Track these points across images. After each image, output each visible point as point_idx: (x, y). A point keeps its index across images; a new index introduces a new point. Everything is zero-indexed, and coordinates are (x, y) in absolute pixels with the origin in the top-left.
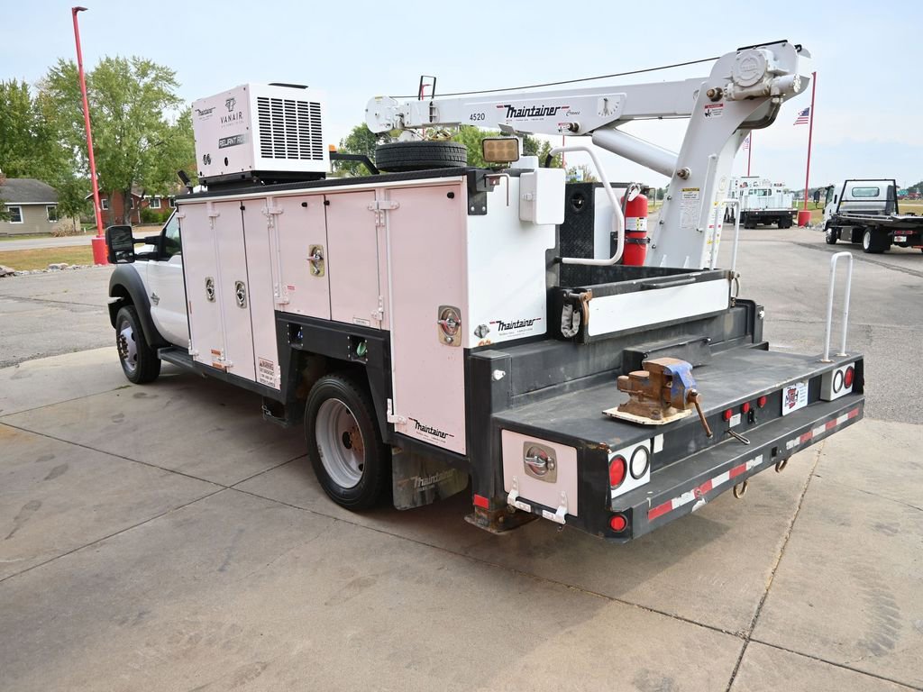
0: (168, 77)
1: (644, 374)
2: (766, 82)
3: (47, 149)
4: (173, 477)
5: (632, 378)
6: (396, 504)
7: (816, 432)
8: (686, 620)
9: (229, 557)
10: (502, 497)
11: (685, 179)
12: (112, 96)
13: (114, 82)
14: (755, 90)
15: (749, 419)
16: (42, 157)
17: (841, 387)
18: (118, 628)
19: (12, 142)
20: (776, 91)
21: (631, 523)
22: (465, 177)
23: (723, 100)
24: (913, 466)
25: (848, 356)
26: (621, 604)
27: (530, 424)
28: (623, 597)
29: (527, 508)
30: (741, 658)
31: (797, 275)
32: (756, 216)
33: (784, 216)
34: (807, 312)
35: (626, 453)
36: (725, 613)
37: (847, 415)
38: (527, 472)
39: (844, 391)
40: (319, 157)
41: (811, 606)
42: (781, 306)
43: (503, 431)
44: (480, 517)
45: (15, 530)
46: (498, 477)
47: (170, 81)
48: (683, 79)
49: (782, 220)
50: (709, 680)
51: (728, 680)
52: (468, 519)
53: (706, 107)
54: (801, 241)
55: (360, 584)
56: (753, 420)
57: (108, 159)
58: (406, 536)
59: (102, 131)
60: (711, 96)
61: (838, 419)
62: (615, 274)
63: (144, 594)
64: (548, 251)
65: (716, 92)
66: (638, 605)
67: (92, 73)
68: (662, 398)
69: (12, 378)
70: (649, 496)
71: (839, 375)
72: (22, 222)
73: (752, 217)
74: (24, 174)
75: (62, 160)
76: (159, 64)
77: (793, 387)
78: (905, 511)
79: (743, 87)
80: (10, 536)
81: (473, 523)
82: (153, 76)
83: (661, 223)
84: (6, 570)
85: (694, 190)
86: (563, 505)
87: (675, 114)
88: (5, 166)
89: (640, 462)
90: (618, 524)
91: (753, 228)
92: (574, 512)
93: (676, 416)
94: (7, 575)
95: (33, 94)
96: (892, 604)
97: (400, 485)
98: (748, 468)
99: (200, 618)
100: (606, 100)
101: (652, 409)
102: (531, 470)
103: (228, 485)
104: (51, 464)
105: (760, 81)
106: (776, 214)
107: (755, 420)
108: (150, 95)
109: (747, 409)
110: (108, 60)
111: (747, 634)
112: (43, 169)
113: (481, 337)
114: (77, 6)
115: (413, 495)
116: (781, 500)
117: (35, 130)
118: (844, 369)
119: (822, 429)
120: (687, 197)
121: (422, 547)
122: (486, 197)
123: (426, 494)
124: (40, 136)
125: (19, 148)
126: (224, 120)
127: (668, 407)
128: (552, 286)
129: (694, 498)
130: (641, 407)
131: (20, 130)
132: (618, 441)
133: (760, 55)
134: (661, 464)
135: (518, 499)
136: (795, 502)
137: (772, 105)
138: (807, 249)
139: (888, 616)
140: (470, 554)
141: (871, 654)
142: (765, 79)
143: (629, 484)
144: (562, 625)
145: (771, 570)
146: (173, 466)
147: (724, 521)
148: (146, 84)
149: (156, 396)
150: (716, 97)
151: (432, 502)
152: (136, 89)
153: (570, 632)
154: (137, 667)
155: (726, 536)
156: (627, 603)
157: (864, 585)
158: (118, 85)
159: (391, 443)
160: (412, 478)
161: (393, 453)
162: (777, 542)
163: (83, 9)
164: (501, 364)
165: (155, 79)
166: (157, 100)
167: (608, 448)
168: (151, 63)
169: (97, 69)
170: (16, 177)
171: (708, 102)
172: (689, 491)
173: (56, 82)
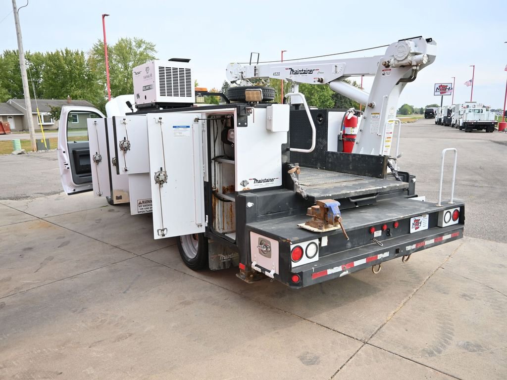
0: (151, 48)
1: (317, 207)
2: (410, 58)
3: (91, 85)
4: (115, 250)
5: (313, 208)
6: (210, 267)
7: (427, 243)
8: (338, 332)
9: (130, 287)
10: (250, 264)
11: (373, 108)
12: (123, 58)
13: (125, 51)
14: (404, 63)
15: (387, 234)
16: (89, 89)
17: (450, 220)
18: (72, 314)
19: (75, 81)
20: (414, 63)
21: (302, 279)
22: (236, 108)
23: (390, 68)
24: (501, 266)
25: (454, 204)
26: (308, 322)
27: (261, 229)
28: (311, 319)
29: (260, 270)
30: (358, 351)
31: (484, 159)
32: (473, 125)
33: (489, 125)
34: (482, 180)
35: (304, 245)
36: (359, 330)
37: (450, 235)
38: (260, 253)
39: (452, 222)
40: (189, 95)
41: (407, 330)
42: (467, 177)
43: (251, 232)
44: (242, 274)
45: (40, 268)
46: (249, 254)
47: (152, 50)
48: (372, 56)
49: (488, 127)
50: (337, 359)
51: (347, 360)
52: (237, 275)
53: (383, 71)
54: (496, 140)
55: (187, 303)
56: (389, 235)
57: (121, 90)
58: (215, 283)
59: (118, 76)
60: (384, 65)
61: (443, 237)
62: (337, 157)
63: (87, 300)
64: (283, 145)
65: (387, 63)
66: (317, 323)
67: (114, 46)
68: (325, 219)
69: (55, 200)
70: (314, 267)
71: (448, 214)
72: (78, 122)
73: (470, 125)
74: (80, 97)
75: (99, 91)
76: (147, 41)
77: (417, 218)
78: (483, 289)
79: (399, 61)
80: (37, 271)
81: (239, 277)
82: (144, 47)
83: (360, 131)
84: (31, 286)
85: (377, 114)
86: (273, 269)
87: (369, 74)
88: (72, 93)
89: (312, 250)
90: (295, 279)
91: (470, 132)
92: (278, 273)
93: (332, 228)
94: (31, 288)
95: (86, 57)
96: (451, 333)
97: (212, 258)
98: (379, 258)
99: (108, 312)
100: (336, 66)
101: (319, 224)
102: (261, 252)
103: (139, 255)
104: (63, 240)
105: (406, 58)
106: (484, 124)
107: (391, 234)
108: (142, 57)
109: (385, 228)
110: (122, 40)
111: (366, 341)
112: (89, 95)
113: (244, 186)
114: (104, 14)
115: (219, 263)
116: (416, 279)
117: (87, 75)
118: (452, 211)
119: (432, 241)
120: (374, 117)
121: (221, 289)
122: (247, 118)
123: (226, 263)
124: (89, 78)
125: (78, 85)
126: (145, 78)
127: (328, 224)
128: (285, 162)
129: (341, 270)
130: (314, 223)
131: (79, 75)
132: (296, 238)
133: (407, 44)
134: (329, 253)
135: (256, 266)
136: (423, 280)
137: (413, 70)
138: (498, 144)
139: (446, 339)
140: (243, 294)
141: (427, 355)
142: (409, 57)
143: (304, 261)
144: (274, 329)
145: (393, 312)
146: (116, 244)
147: (380, 287)
148: (140, 51)
149: (119, 211)
150: (387, 65)
151: (228, 267)
152: (135, 54)
153: (278, 332)
154: (75, 330)
155: (377, 294)
156: (311, 322)
157: (440, 323)
158: (127, 52)
159: (208, 237)
160: (219, 255)
161: (209, 242)
162: (403, 299)
163: (107, 15)
164: (252, 199)
165: (145, 49)
166: (145, 59)
167: (290, 241)
168: (143, 41)
169: (117, 44)
170: (77, 99)
171: (384, 68)
172: (338, 266)
173: (97, 51)
